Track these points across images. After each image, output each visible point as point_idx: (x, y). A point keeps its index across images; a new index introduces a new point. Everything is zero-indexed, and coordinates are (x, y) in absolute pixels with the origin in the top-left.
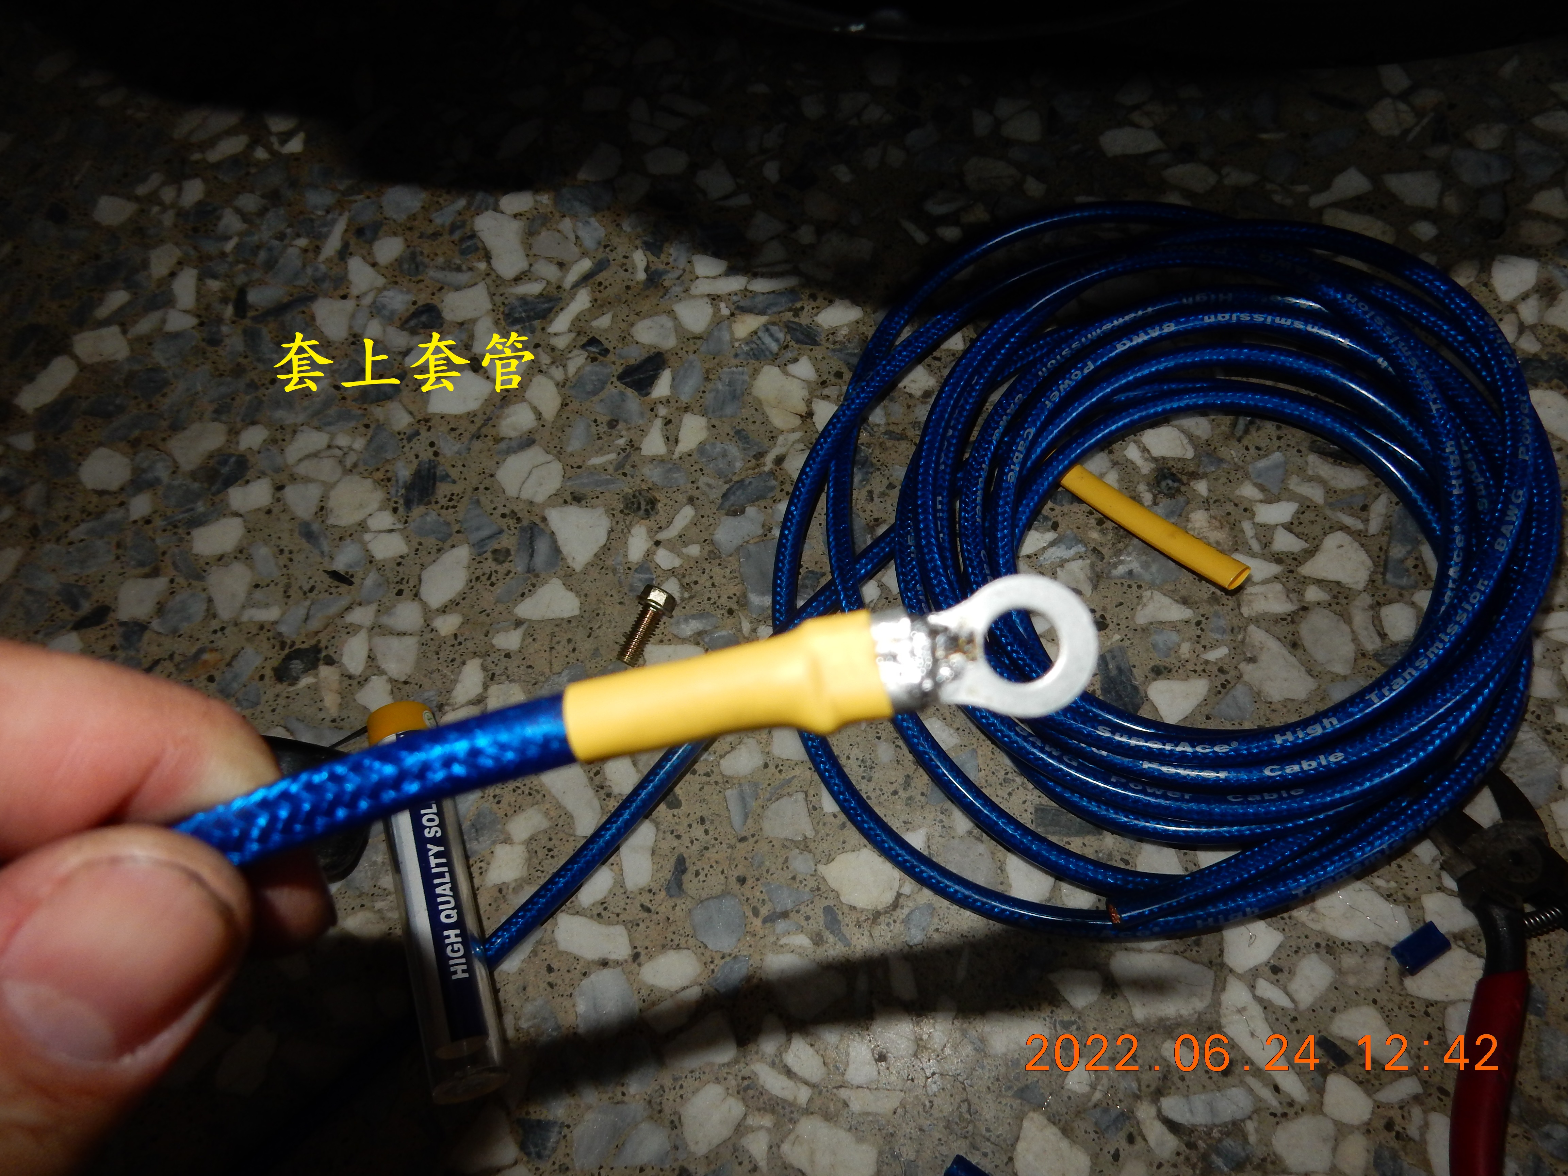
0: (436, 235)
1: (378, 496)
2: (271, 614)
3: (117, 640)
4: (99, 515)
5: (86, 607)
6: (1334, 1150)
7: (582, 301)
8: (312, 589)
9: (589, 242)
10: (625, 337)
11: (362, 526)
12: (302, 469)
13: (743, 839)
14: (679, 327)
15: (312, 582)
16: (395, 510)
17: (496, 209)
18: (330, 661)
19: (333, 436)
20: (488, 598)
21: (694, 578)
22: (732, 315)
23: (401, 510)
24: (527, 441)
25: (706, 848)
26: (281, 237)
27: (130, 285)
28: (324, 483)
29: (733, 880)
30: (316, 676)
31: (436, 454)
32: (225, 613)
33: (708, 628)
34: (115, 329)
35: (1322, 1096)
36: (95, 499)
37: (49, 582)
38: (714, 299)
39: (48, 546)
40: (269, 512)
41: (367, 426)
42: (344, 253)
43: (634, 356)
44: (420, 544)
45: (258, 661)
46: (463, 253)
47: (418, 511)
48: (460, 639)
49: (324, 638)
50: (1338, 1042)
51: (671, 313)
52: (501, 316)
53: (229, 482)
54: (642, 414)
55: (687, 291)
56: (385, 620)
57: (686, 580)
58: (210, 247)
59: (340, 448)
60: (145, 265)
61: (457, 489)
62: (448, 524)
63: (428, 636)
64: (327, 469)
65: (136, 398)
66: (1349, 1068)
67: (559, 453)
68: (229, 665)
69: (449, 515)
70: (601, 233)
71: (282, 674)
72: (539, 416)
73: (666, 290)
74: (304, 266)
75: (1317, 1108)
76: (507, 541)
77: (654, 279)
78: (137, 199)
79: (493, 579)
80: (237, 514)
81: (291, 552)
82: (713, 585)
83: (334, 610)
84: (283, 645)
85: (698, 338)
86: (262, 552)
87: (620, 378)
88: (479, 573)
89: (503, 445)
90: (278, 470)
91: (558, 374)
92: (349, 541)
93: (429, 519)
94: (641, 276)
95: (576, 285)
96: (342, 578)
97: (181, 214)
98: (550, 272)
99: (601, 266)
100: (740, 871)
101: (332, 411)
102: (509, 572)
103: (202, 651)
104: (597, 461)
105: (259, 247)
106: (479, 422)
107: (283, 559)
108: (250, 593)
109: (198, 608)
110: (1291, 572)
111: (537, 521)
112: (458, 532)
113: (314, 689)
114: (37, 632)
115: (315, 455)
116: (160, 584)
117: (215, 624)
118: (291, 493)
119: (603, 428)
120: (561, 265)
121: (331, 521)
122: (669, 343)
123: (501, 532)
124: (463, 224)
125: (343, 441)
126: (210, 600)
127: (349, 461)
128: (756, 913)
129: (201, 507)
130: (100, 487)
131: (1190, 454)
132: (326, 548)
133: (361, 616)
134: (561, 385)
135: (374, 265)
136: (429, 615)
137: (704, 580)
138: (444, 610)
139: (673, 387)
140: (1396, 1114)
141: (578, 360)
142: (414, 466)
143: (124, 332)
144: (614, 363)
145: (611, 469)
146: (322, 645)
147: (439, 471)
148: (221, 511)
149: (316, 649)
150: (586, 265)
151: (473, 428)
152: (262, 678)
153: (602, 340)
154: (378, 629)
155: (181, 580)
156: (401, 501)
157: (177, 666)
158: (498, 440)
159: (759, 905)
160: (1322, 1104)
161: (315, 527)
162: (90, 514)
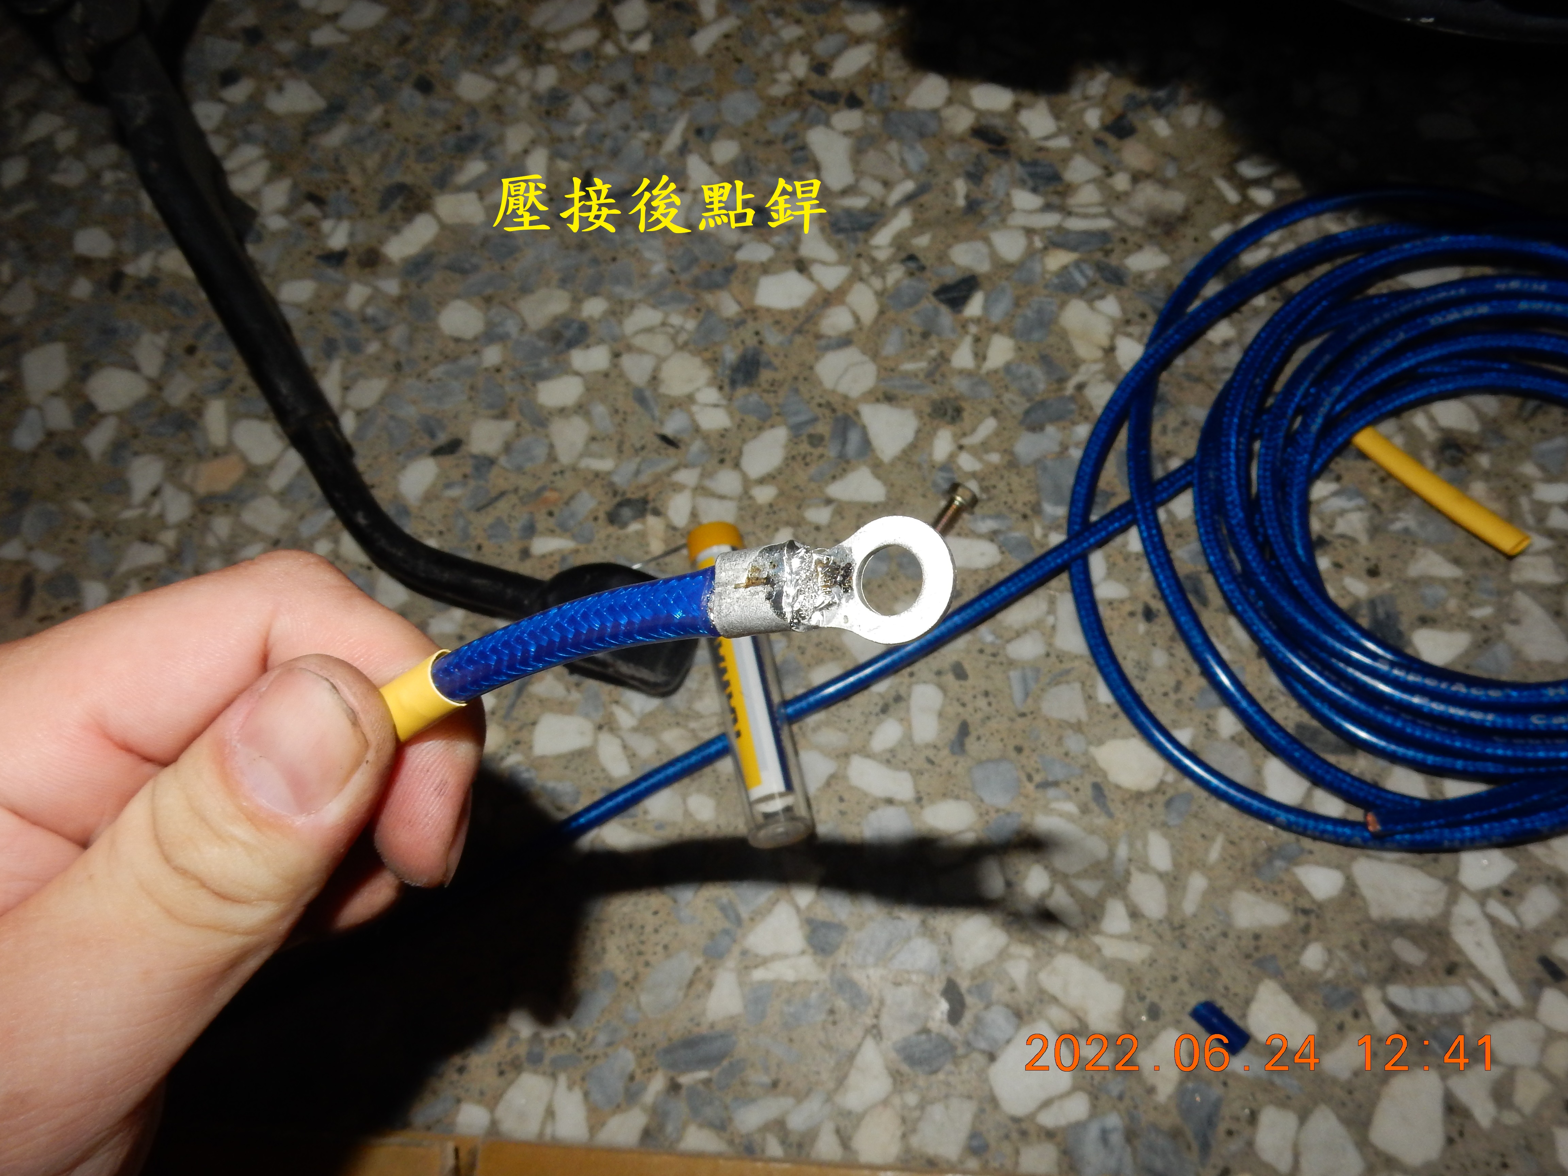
0: (769, 143)
1: (703, 374)
2: (605, 465)
3: (468, 470)
4: (456, 359)
5: (442, 438)
7: (904, 219)
8: (643, 448)
9: (913, 163)
10: (943, 258)
11: (690, 398)
12: (639, 341)
13: (1023, 715)
14: (994, 255)
15: (643, 442)
16: (721, 388)
17: (827, 124)
18: (657, 513)
19: (667, 315)
20: (802, 476)
21: (992, 482)
22: (1046, 248)
23: (727, 388)
24: (845, 341)
25: (988, 718)
26: (626, 128)
27: (488, 157)
28: (657, 356)
29: (1010, 748)
30: (644, 523)
31: (761, 342)
32: (565, 458)
33: (1003, 528)
34: (473, 196)
36: (452, 345)
37: (410, 413)
38: (1029, 232)
39: (409, 381)
40: (606, 375)
41: (698, 310)
42: (683, 150)
43: (950, 276)
44: (743, 421)
45: (593, 505)
46: (794, 161)
47: (741, 391)
48: (775, 509)
49: (651, 492)
51: (987, 240)
52: (828, 225)
53: (572, 344)
54: (953, 330)
55: (1003, 221)
56: (708, 483)
57: (986, 484)
58: (561, 130)
59: (672, 326)
60: (501, 140)
61: (778, 376)
62: (768, 406)
63: (746, 502)
64: (660, 344)
65: (490, 259)
67: (875, 355)
68: (567, 503)
69: (770, 398)
70: (926, 158)
71: (613, 518)
72: (857, 319)
73: (984, 218)
74: (646, 158)
76: (822, 428)
77: (973, 207)
78: (496, 79)
79: (808, 459)
80: (577, 374)
81: (625, 413)
82: (1011, 491)
83: (662, 468)
84: (615, 493)
85: (1012, 266)
86: (600, 410)
87: (937, 294)
88: (794, 453)
89: (823, 342)
90: (615, 339)
91: (877, 283)
92: (676, 410)
93: (751, 399)
94: (961, 202)
95: (900, 204)
96: (669, 441)
97: (536, 97)
98: (875, 189)
99: (923, 189)
100: (1018, 741)
101: (668, 292)
102: (823, 455)
103: (543, 489)
104: (909, 366)
105: (605, 136)
106: (801, 318)
107: (618, 419)
108: (587, 445)
109: (541, 451)
111: (851, 413)
112: (778, 414)
113: (642, 534)
114: (399, 454)
115: (649, 330)
116: (508, 425)
117: (555, 467)
118: (628, 362)
119: (916, 338)
120: (886, 184)
121: (663, 390)
122: (983, 267)
123: (815, 419)
124: (795, 136)
125: (676, 320)
126: (552, 446)
127: (682, 338)
128: (1030, 778)
129: (545, 363)
130: (457, 334)
131: (1475, 428)
132: (657, 413)
133: (686, 477)
134: (880, 294)
135: (711, 163)
136: (747, 483)
137: (1002, 485)
138: (762, 481)
139: (986, 307)
141: (896, 274)
142: (740, 350)
143: (481, 199)
144: (930, 280)
145: (922, 376)
146: (650, 497)
147: (763, 358)
148: (563, 369)
149: (645, 501)
150: (909, 186)
151: (796, 323)
152: (596, 519)
153: (921, 257)
154: (701, 490)
155: (526, 425)
156: (727, 381)
157: (521, 499)
158: (818, 337)
159: (1033, 773)
161: (648, 394)
162: (446, 357)
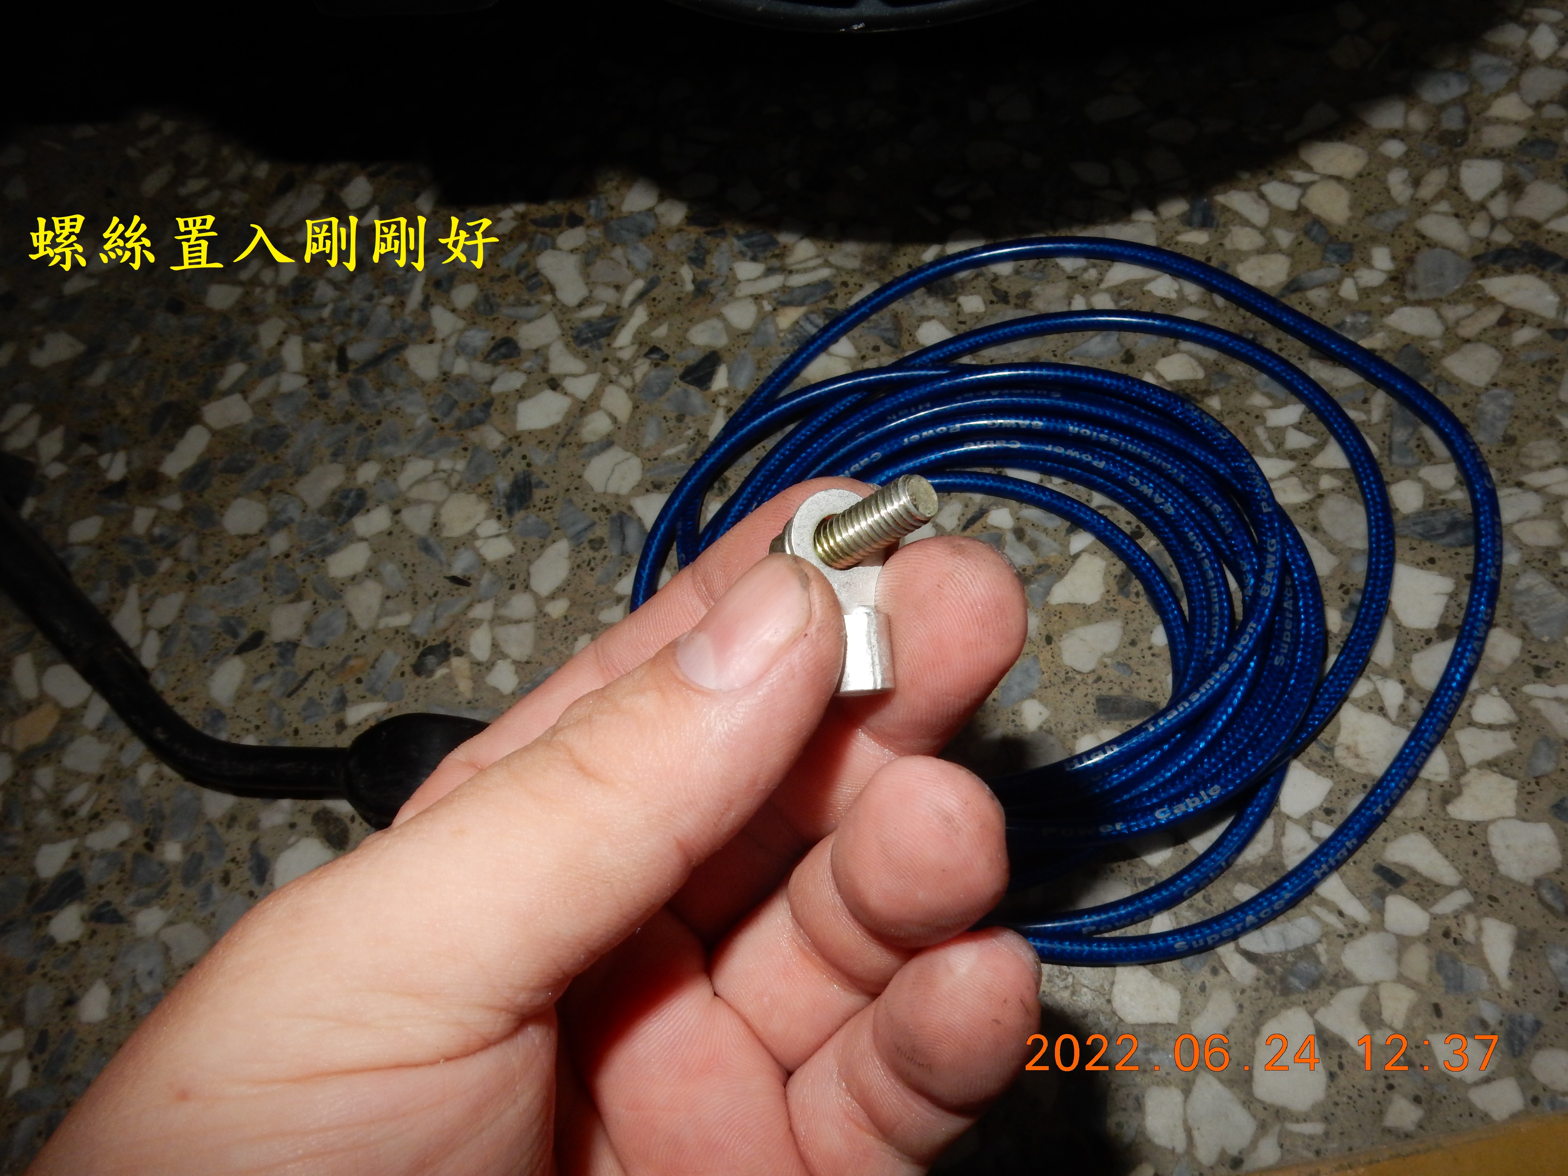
0: (504, 277)
1: (482, 508)
2: (403, 620)
3: (274, 659)
4: (245, 555)
5: (245, 634)
6: (1399, 961)
7: (640, 316)
8: (436, 595)
9: (639, 262)
10: (682, 343)
11: (473, 535)
12: (414, 494)
14: (728, 327)
15: (435, 588)
16: (499, 518)
17: (554, 247)
18: (459, 653)
19: (436, 462)
20: (590, 582)
22: (775, 309)
23: (505, 517)
24: (607, 443)
26: (369, 298)
27: (246, 357)
28: (434, 503)
30: (449, 666)
31: (529, 465)
32: (364, 622)
34: (237, 397)
35: (1383, 916)
36: (240, 543)
37: (210, 618)
38: (757, 298)
39: (204, 588)
40: (390, 533)
41: (465, 449)
42: (426, 304)
43: (692, 357)
44: (525, 543)
45: (397, 661)
46: (530, 289)
47: (519, 515)
48: (570, 619)
49: (451, 634)
50: (1393, 868)
51: (720, 316)
52: (571, 339)
53: (353, 512)
54: (705, 407)
55: (731, 294)
56: (503, 612)
58: (309, 315)
59: (444, 471)
60: (256, 338)
61: (551, 492)
62: (547, 524)
63: (542, 621)
64: (435, 490)
65: (263, 452)
66: (1405, 888)
67: (637, 450)
68: (373, 667)
69: (547, 515)
70: (649, 255)
71: (419, 669)
72: (614, 420)
73: (713, 297)
74: (393, 319)
75: (1379, 925)
76: (601, 531)
77: (701, 289)
78: (241, 283)
79: (592, 564)
80: (363, 539)
81: (413, 565)
83: (457, 609)
84: (417, 645)
85: (746, 334)
86: (389, 568)
87: (682, 377)
88: (579, 561)
89: (586, 450)
90: (392, 497)
91: (627, 382)
92: (462, 549)
93: (529, 521)
94: (690, 287)
95: (634, 303)
96: (460, 581)
97: (281, 291)
98: (608, 295)
99: (652, 284)
101: (434, 440)
102: (605, 557)
103: (348, 658)
104: (671, 452)
105: (351, 310)
106: (562, 431)
107: (408, 572)
108: (383, 605)
109: (340, 623)
110: (1304, 465)
111: (624, 509)
112: (557, 529)
113: (449, 678)
114: (205, 661)
115: (424, 480)
116: (305, 606)
117: (356, 634)
118: (408, 516)
119: (672, 423)
120: (618, 288)
121: (445, 534)
122: (721, 341)
123: (593, 524)
124: (526, 265)
125: (446, 464)
126: (349, 615)
127: (454, 481)
129: (330, 537)
130: (243, 532)
131: (1200, 374)
132: (443, 558)
133: (481, 611)
134: (630, 391)
135: (453, 311)
136: (540, 602)
138: (553, 597)
139: (730, 379)
140: (1452, 923)
141: (643, 368)
142: (511, 478)
143: (245, 398)
144: (675, 366)
145: (685, 458)
146: (451, 640)
147: (534, 479)
148: (348, 538)
149: (446, 645)
150: (639, 284)
151: (558, 439)
152: (403, 674)
153: (662, 347)
154: (498, 620)
155: (322, 601)
156: (504, 509)
157: (328, 674)
158: (581, 446)
160: (1383, 921)
161: (432, 541)
162: (236, 556)
